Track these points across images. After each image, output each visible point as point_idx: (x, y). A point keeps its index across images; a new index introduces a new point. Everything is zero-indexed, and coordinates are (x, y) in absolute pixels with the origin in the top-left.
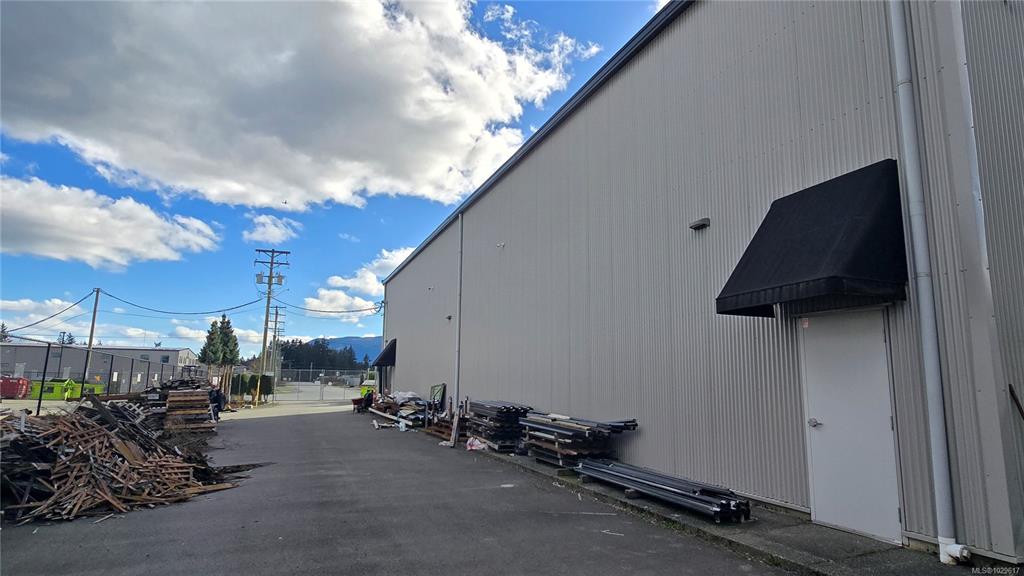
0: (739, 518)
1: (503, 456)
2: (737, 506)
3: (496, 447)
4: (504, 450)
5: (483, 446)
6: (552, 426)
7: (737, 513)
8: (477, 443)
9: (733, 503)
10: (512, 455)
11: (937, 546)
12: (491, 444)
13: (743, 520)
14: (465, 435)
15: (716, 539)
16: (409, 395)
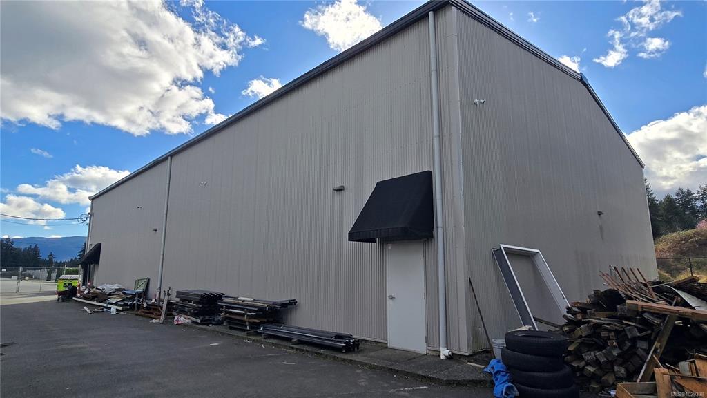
0: (354, 349)
1: (204, 327)
2: (353, 342)
3: (199, 321)
4: (204, 322)
5: (187, 321)
6: (242, 305)
7: (354, 346)
8: (183, 319)
9: (352, 341)
10: (211, 325)
11: (440, 352)
12: (195, 319)
13: (356, 350)
14: (171, 315)
15: (344, 360)
16: (116, 286)
